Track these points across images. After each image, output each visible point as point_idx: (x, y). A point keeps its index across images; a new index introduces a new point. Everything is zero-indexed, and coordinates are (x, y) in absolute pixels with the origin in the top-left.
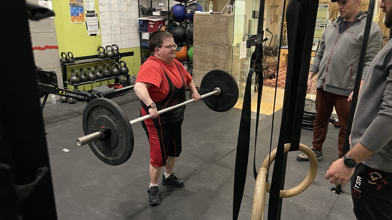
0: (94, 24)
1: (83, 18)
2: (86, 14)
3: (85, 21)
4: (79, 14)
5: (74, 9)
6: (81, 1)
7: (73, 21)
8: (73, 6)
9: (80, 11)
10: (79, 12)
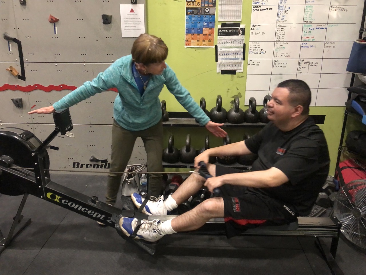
0: (234, 50)
1: (210, 37)
2: (219, 29)
3: (214, 44)
4: (204, 29)
5: (193, 19)
6: (212, 3)
7: (188, 42)
8: (193, 13)
9: (205, 24)
10: (203, 26)
